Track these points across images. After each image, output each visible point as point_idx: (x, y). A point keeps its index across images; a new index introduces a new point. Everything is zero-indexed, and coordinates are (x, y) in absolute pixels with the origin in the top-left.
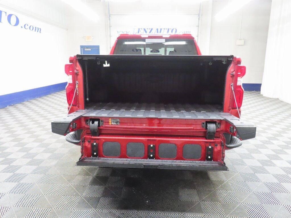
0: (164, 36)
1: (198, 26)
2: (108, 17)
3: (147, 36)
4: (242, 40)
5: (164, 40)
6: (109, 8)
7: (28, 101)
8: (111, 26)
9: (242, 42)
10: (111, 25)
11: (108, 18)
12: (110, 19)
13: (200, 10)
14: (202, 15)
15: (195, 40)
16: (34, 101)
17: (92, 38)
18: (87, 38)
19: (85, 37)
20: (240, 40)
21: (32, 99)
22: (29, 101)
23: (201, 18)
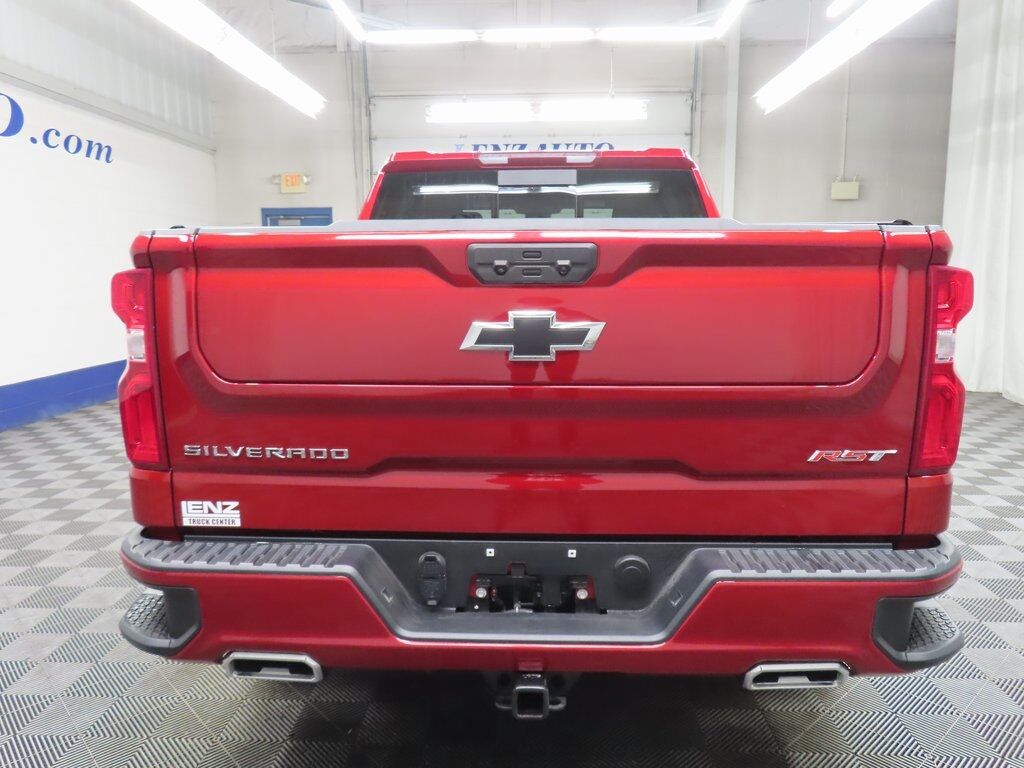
0: (570, 159)
1: (689, 131)
2: (364, 104)
3: (504, 160)
4: (851, 180)
5: (573, 173)
6: (366, 75)
7: (51, 419)
8: (375, 139)
9: (850, 190)
10: (374, 135)
11: (364, 110)
12: (369, 114)
13: (696, 77)
14: (702, 95)
15: (697, 172)
16: (76, 419)
17: (305, 180)
18: (287, 181)
19: (279, 176)
20: (844, 180)
21: (69, 411)
22: (57, 417)
23: (699, 105)
